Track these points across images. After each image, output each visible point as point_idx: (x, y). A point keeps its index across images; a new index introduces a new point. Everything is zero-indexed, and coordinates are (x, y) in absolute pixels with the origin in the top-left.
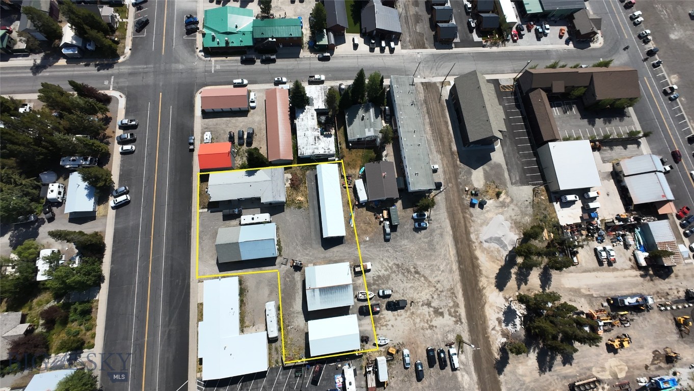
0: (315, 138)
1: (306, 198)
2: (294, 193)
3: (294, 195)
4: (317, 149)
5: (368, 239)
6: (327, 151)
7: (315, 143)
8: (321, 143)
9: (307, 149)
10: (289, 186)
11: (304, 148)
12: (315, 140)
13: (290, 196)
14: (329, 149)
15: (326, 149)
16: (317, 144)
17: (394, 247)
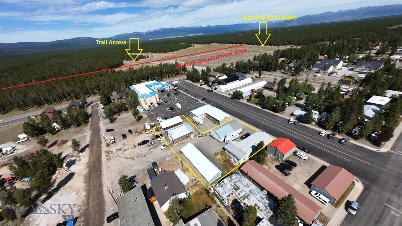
0: (238, 187)
1: (216, 159)
2: (224, 158)
3: (223, 157)
4: (230, 181)
5: (167, 159)
6: (222, 184)
7: (234, 184)
8: (231, 187)
9: (237, 177)
10: (231, 160)
11: (240, 178)
12: (237, 186)
13: (226, 156)
14: (222, 186)
15: (224, 185)
16: (233, 184)
17: (149, 162)
